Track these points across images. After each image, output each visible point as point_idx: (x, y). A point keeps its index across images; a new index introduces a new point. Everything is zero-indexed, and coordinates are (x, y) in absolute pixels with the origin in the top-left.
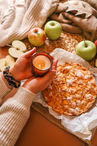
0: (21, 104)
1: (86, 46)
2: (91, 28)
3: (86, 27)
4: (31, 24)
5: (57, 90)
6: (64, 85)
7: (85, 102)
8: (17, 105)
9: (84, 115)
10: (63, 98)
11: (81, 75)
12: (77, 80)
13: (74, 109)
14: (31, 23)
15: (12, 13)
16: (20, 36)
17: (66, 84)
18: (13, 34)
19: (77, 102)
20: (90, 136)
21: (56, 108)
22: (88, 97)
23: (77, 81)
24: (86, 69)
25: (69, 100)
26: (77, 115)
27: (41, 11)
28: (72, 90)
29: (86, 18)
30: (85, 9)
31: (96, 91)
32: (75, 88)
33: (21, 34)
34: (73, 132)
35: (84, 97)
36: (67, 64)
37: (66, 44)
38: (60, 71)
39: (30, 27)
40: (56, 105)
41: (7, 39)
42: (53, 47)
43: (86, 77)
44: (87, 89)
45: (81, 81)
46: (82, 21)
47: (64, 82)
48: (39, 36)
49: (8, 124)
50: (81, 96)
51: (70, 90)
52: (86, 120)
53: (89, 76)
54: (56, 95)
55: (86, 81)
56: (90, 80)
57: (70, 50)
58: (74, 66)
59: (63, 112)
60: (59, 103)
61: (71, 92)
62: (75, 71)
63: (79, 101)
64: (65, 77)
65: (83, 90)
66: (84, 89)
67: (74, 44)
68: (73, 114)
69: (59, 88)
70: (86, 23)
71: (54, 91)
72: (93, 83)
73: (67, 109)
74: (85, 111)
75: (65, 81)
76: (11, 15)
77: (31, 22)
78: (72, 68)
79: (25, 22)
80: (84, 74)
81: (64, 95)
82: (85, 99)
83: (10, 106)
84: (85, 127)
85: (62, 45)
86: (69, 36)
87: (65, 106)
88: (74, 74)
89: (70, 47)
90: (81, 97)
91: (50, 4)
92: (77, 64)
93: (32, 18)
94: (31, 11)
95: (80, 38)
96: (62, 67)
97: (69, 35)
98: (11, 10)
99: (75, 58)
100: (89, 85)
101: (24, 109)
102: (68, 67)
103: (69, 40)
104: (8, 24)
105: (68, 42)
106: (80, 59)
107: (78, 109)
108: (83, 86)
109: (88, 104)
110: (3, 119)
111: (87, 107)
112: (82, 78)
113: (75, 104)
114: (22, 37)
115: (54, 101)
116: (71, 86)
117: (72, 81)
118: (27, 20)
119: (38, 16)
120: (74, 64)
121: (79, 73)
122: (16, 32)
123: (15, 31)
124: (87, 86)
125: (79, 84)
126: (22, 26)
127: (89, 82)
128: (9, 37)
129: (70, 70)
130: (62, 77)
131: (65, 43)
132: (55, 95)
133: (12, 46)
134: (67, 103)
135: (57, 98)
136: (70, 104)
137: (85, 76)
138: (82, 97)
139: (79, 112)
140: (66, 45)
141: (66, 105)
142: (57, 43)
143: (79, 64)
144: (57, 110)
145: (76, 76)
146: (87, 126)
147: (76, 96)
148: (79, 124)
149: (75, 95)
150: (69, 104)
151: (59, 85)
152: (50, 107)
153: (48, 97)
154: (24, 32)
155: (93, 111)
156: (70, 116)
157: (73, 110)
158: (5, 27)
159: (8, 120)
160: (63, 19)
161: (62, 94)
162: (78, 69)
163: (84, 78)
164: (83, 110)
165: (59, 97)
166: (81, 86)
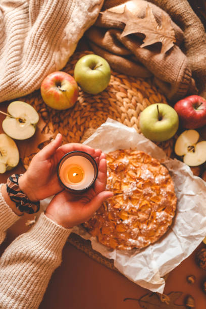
0: (47, 250)
2: (172, 78)
3: (161, 73)
4: (44, 61)
5: (105, 208)
6: (117, 196)
7: (155, 226)
8: (40, 252)
9: (152, 249)
10: (116, 221)
11: (149, 176)
12: (141, 187)
13: (136, 239)
14: (46, 59)
16: (24, 89)
17: (121, 195)
18: (8, 87)
19: (141, 227)
20: (163, 287)
21: (104, 239)
22: (160, 218)
23: (141, 189)
24: (159, 163)
25: (127, 225)
26: (141, 248)
27: (64, 27)
28: (133, 206)
30: (161, 30)
31: (174, 207)
32: (137, 202)
33: (26, 85)
34: (135, 280)
35: (152, 218)
36: (122, 152)
37: (118, 101)
38: (111, 169)
40: (105, 235)
42: (92, 110)
43: (157, 180)
44: (158, 203)
45: (149, 189)
46: (153, 60)
47: (117, 192)
48: (66, 95)
50: (148, 216)
51: (128, 206)
52: (156, 259)
53: (164, 177)
55: (158, 188)
56: (164, 185)
57: (126, 115)
58: (135, 157)
59: (116, 245)
60: (110, 230)
61: (130, 210)
62: (138, 167)
63: (144, 225)
64: (119, 182)
65: (151, 204)
66: (153, 204)
67: (133, 101)
68: (133, 247)
69: (109, 204)
70: (161, 64)
72: (170, 191)
73: (123, 240)
74: (154, 241)
75: (120, 189)
77: (45, 54)
78: (132, 161)
79: (31, 53)
80: (154, 174)
81: (118, 217)
82: (155, 221)
83: (27, 253)
84: (154, 273)
85: (110, 105)
86: (125, 81)
87: (120, 236)
88: (136, 174)
89: (127, 110)
90: (147, 218)
91: (86, 12)
92: (141, 153)
93: (47, 46)
95: (146, 88)
96: (114, 161)
97: (125, 79)
102: (125, 160)
103: (124, 92)
105: (123, 98)
107: (142, 240)
108: (152, 197)
109: (159, 230)
110: (14, 276)
111: (157, 235)
112: (150, 182)
113: (138, 231)
114: (27, 91)
115: (100, 227)
116: (130, 198)
117: (132, 188)
118: (35, 50)
120: (136, 152)
121: (146, 173)
122: (13, 80)
123: (11, 78)
124: (160, 197)
125: (145, 195)
127: (162, 190)
129: (128, 165)
130: (114, 182)
131: (115, 98)
132: (101, 217)
133: (9, 114)
134: (123, 230)
135: (106, 222)
136: (128, 231)
138: (150, 217)
139: (145, 243)
140: (119, 103)
141: (121, 233)
142: (100, 99)
143: (146, 153)
144: (106, 242)
145: (140, 179)
146: (158, 270)
147: (139, 217)
148: (144, 265)
149: (137, 215)
150: (126, 231)
152: (93, 239)
154: (31, 80)
155: (168, 242)
157: (134, 241)
160: (112, 46)
161: (115, 214)
162: (143, 164)
163: (153, 182)
164: (151, 239)
165: (108, 221)
166: (148, 198)
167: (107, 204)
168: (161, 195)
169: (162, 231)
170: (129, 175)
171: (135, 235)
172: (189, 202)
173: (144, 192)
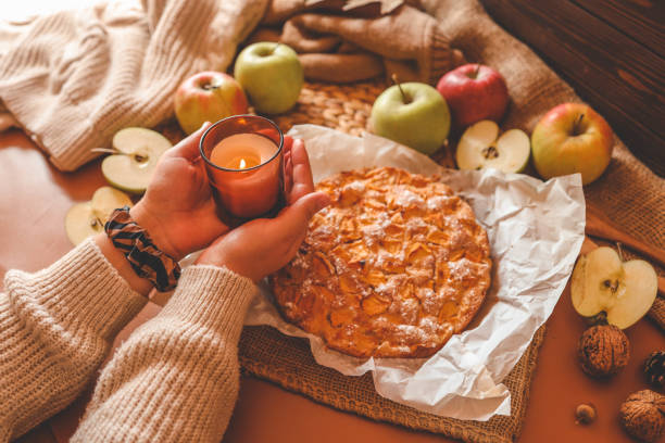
0: (198, 325)
1: (407, 99)
2: (412, 44)
3: (392, 43)
4: (179, 68)
5: (328, 270)
6: (352, 244)
7: (452, 290)
10: (359, 291)
11: (412, 198)
12: (401, 219)
13: (416, 324)
14: (180, 65)
15: (96, 47)
16: (143, 112)
17: (360, 241)
18: (113, 110)
19: (419, 295)
21: (339, 337)
22: (458, 271)
23: (400, 223)
24: (428, 179)
25: (386, 294)
26: (434, 345)
28: (391, 255)
29: (387, 14)
31: (484, 246)
32: (398, 248)
33: (146, 105)
34: (433, 404)
35: (441, 274)
36: (347, 175)
37: (327, 121)
39: (177, 78)
40: (340, 326)
41: (90, 131)
43: (432, 204)
44: (446, 244)
45: (418, 221)
46: (371, 28)
47: (349, 236)
48: (220, 96)
49: (153, 414)
50: (431, 271)
51: (380, 258)
52: (475, 351)
53: (445, 198)
54: (330, 287)
55: (438, 218)
56: (449, 211)
58: (376, 177)
59: (371, 345)
60: (350, 314)
61: (386, 264)
62: (387, 191)
63: (426, 289)
64: (349, 218)
65: (432, 249)
66: (435, 247)
67: (358, 116)
68: (414, 347)
69: (338, 260)
70: (387, 29)
71: (317, 274)
72: (465, 217)
73: (385, 330)
74: (459, 325)
75: (356, 230)
76: (95, 53)
77: (179, 59)
78: (371, 185)
79: (156, 64)
80: (422, 197)
81: (362, 282)
82: (449, 281)
84: (474, 373)
86: (336, 94)
87: (375, 323)
88: (386, 203)
90: (429, 275)
92: (387, 169)
93: (181, 47)
94: (174, 24)
96: (333, 189)
97: (335, 91)
98: (93, 37)
99: (377, 149)
100: (451, 230)
101: (215, 342)
102: (356, 185)
103: (336, 108)
104: (84, 83)
105: (337, 116)
106: (394, 150)
107: (431, 324)
108: (428, 235)
109: (465, 299)
111: (463, 309)
112: (416, 208)
113: (416, 305)
114: (149, 115)
115: (326, 313)
116: (380, 243)
117: (380, 224)
118: (161, 58)
119: (203, 39)
120: (376, 171)
121: (403, 195)
122: (122, 99)
123: (119, 97)
124: (447, 233)
125: (413, 233)
126: (145, 81)
127: (448, 219)
128: (99, 122)
129: (365, 191)
130: (339, 217)
131: (322, 118)
132: (323, 288)
133: (115, 149)
134: (381, 308)
135: (337, 297)
136: (392, 307)
137: (429, 202)
138: (436, 273)
139: (439, 333)
140: (331, 124)
141: (377, 316)
143: (396, 169)
144: (344, 342)
145: (395, 208)
146: (483, 367)
147: (409, 275)
148: (450, 372)
149: (405, 272)
150: (388, 309)
151: (333, 247)
152: (314, 340)
153: (297, 299)
154: (155, 97)
155: (493, 318)
156: (405, 360)
157: (410, 327)
158: (75, 96)
159: (150, 399)
160: (300, 41)
161: (354, 276)
162: (396, 186)
163: (424, 208)
164: (453, 322)
165: (341, 293)
166: (422, 236)
167: (333, 262)
168: (448, 228)
169: (471, 298)
170: (370, 206)
171: (410, 315)
172: (512, 228)
173: (409, 228)
